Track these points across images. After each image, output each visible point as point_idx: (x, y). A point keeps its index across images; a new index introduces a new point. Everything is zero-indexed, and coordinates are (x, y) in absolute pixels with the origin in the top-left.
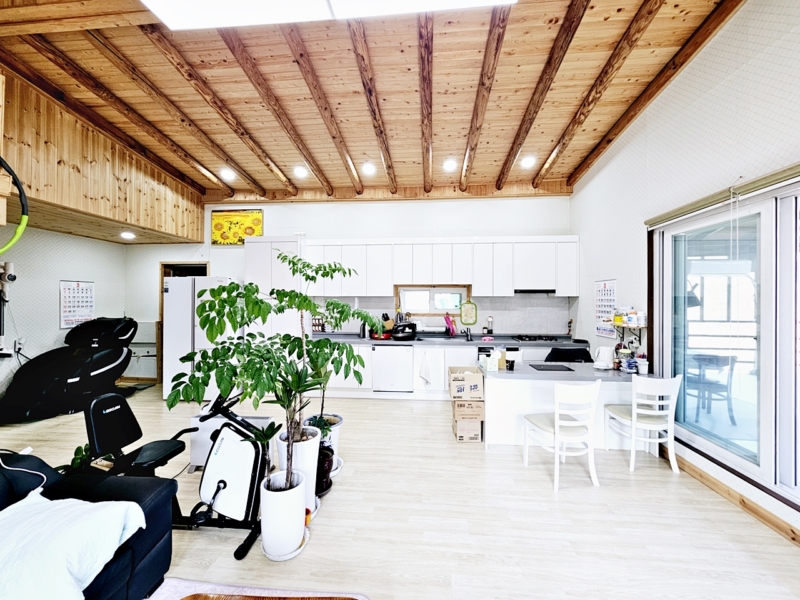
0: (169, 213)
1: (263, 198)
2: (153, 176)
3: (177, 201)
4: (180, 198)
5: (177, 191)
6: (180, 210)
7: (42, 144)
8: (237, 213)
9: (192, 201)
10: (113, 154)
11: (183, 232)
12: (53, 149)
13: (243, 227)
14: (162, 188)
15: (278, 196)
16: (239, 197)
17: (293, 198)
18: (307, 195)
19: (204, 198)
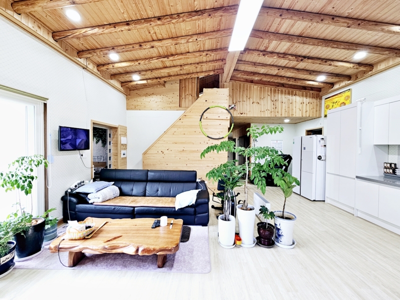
0: (297, 107)
1: (349, 82)
2: (289, 94)
3: (303, 100)
4: (305, 99)
5: (303, 96)
6: (305, 104)
7: (248, 99)
8: (337, 96)
9: (313, 97)
10: (271, 92)
11: (306, 115)
12: (251, 99)
13: (339, 103)
14: (294, 97)
15: (359, 77)
16: (336, 86)
17: (370, 73)
18: (382, 66)
19: (321, 93)
